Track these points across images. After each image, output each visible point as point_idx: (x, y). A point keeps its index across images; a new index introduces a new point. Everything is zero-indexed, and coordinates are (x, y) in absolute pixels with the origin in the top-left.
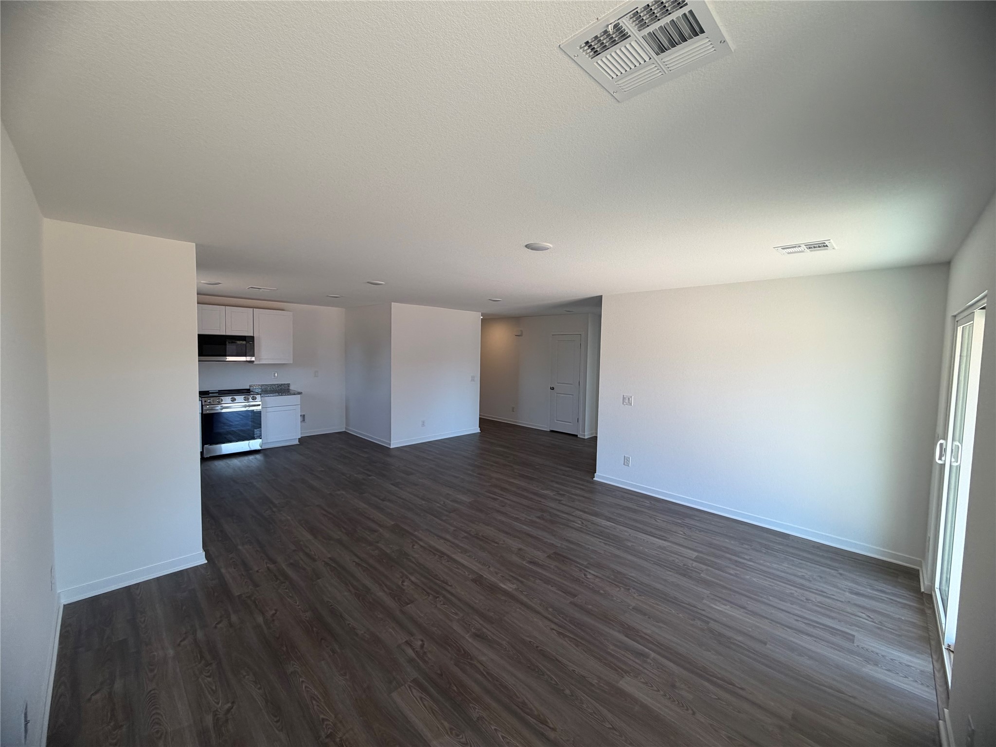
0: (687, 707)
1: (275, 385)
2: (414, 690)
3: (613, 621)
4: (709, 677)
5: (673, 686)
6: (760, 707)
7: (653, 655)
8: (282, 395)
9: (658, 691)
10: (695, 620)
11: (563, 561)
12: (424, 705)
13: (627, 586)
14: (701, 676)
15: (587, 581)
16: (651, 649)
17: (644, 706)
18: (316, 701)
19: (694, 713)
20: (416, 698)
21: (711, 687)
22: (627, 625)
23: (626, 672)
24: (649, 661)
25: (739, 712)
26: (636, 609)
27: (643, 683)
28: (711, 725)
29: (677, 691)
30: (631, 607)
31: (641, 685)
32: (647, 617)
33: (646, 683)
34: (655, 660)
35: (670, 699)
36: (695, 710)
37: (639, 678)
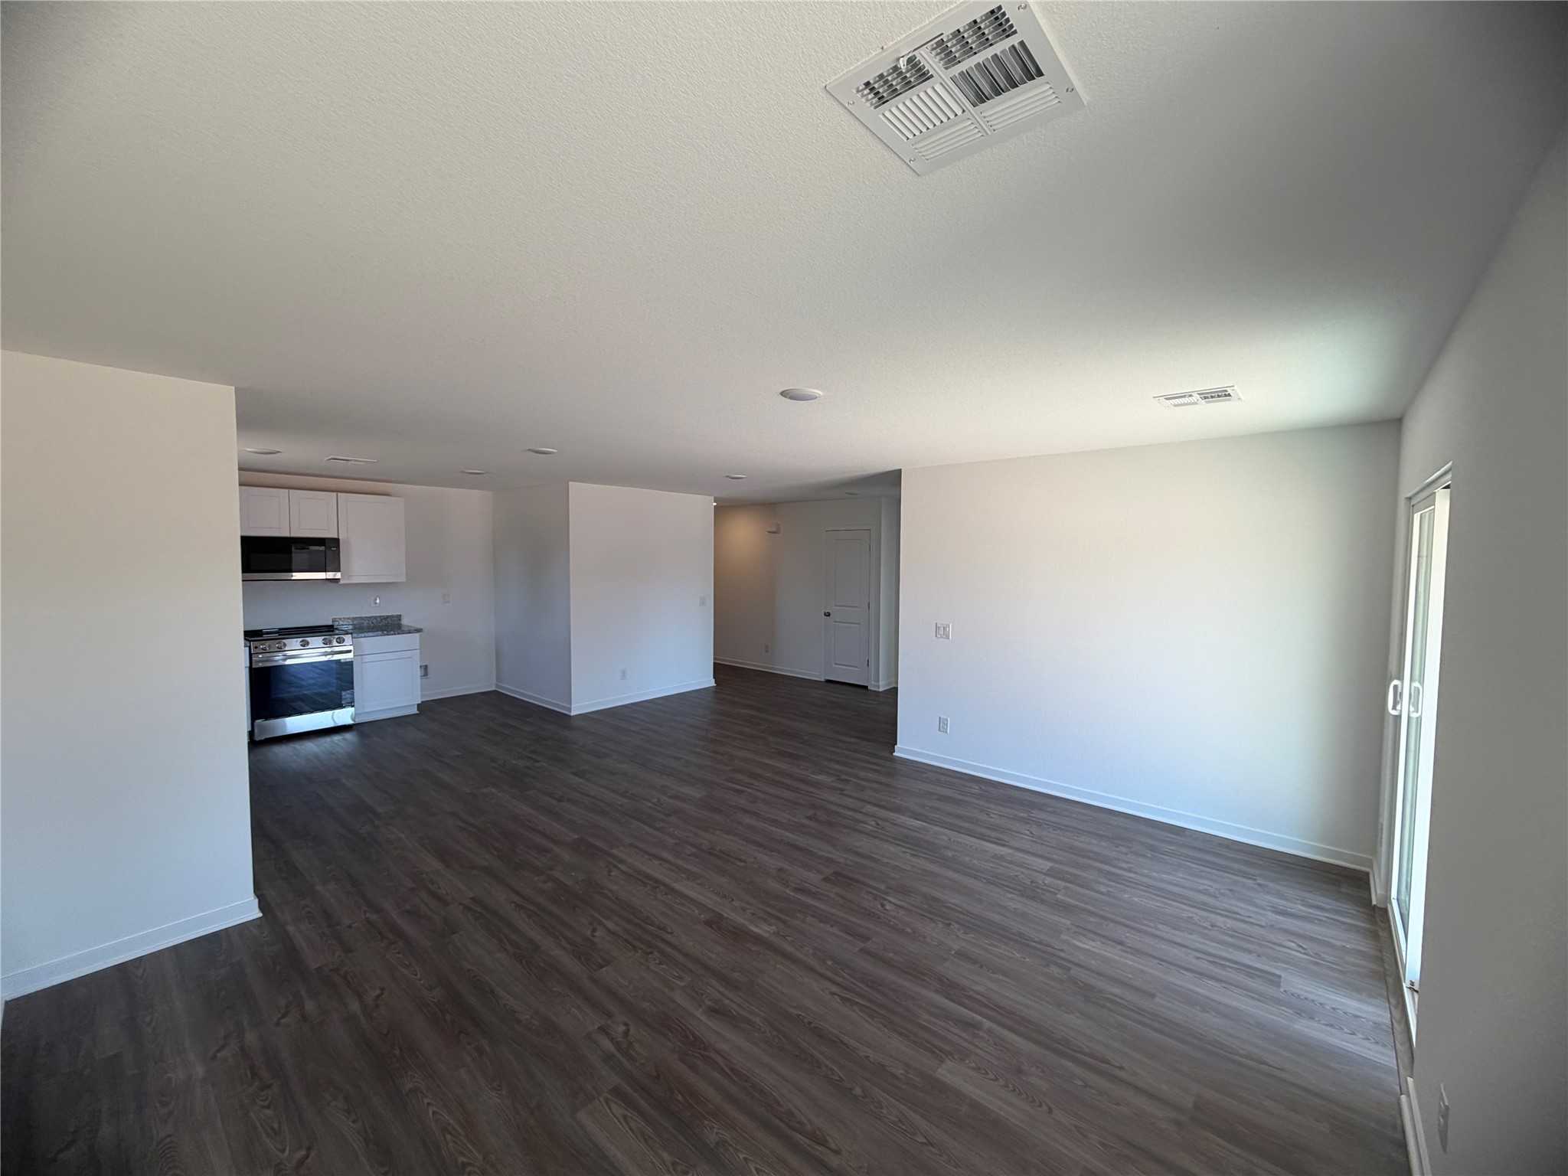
0: (1040, 1101)
1: (375, 618)
2: (613, 1105)
3: (926, 975)
4: (1072, 1053)
5: (1019, 1071)
7: (987, 1024)
8: (388, 635)
9: (997, 1079)
10: (1050, 966)
11: (848, 885)
12: (631, 1129)
13: (947, 920)
14: (1061, 1053)
15: (886, 914)
16: (985, 1016)
17: (975, 1106)
18: (451, 1134)
19: (1050, 1110)
20: (617, 1118)
21: (1078, 1071)
22: (947, 979)
23: (947, 1053)
24: (982, 1034)
25: (1117, 1104)
26: (961, 955)
27: (974, 1069)
28: (1076, 1127)
29: (1024, 1078)
30: (953, 952)
31: (971, 1072)
32: (978, 965)
33: (977, 1069)
34: (990, 1032)
35: (1014, 1090)
36: (1053, 1106)
37: (967, 1061)
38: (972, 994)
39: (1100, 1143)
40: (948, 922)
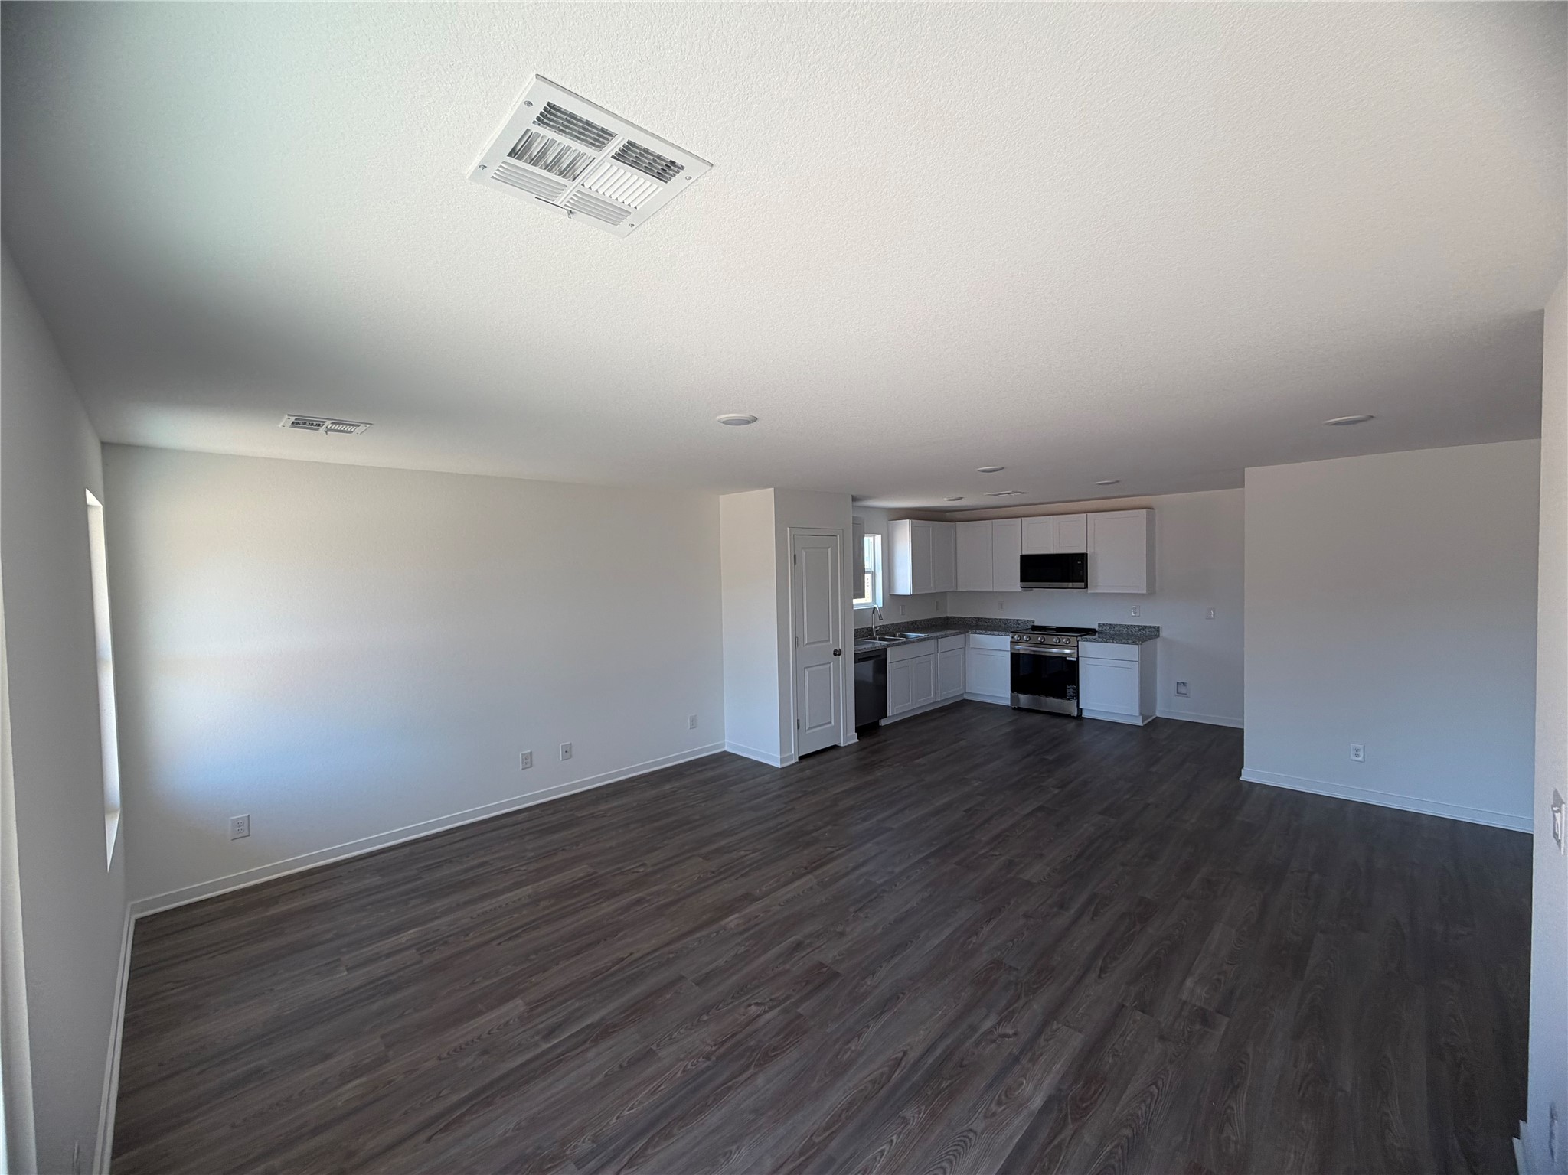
0: (452, 1055)
1: (1134, 626)
3: (628, 1016)
4: (473, 1102)
5: (485, 1052)
6: (390, 1147)
7: (545, 1046)
8: (1113, 643)
9: (489, 1033)
10: (593, 1142)
11: (808, 982)
13: (718, 1058)
14: (477, 1093)
15: (743, 1002)
16: (555, 1047)
17: (480, 1013)
19: (440, 1059)
21: (455, 1098)
22: (613, 1032)
23: (532, 1009)
24: (537, 1038)
25: (406, 1113)
26: (647, 1055)
27: (508, 1022)
28: (417, 1069)
29: (477, 1053)
30: (654, 1047)
31: (507, 1019)
32: (625, 1064)
33: (506, 1024)
34: (536, 1045)
35: (473, 1041)
36: (442, 1062)
37: (516, 1020)
38: (587, 1045)
39: (393, 1080)
40: (714, 1058)
